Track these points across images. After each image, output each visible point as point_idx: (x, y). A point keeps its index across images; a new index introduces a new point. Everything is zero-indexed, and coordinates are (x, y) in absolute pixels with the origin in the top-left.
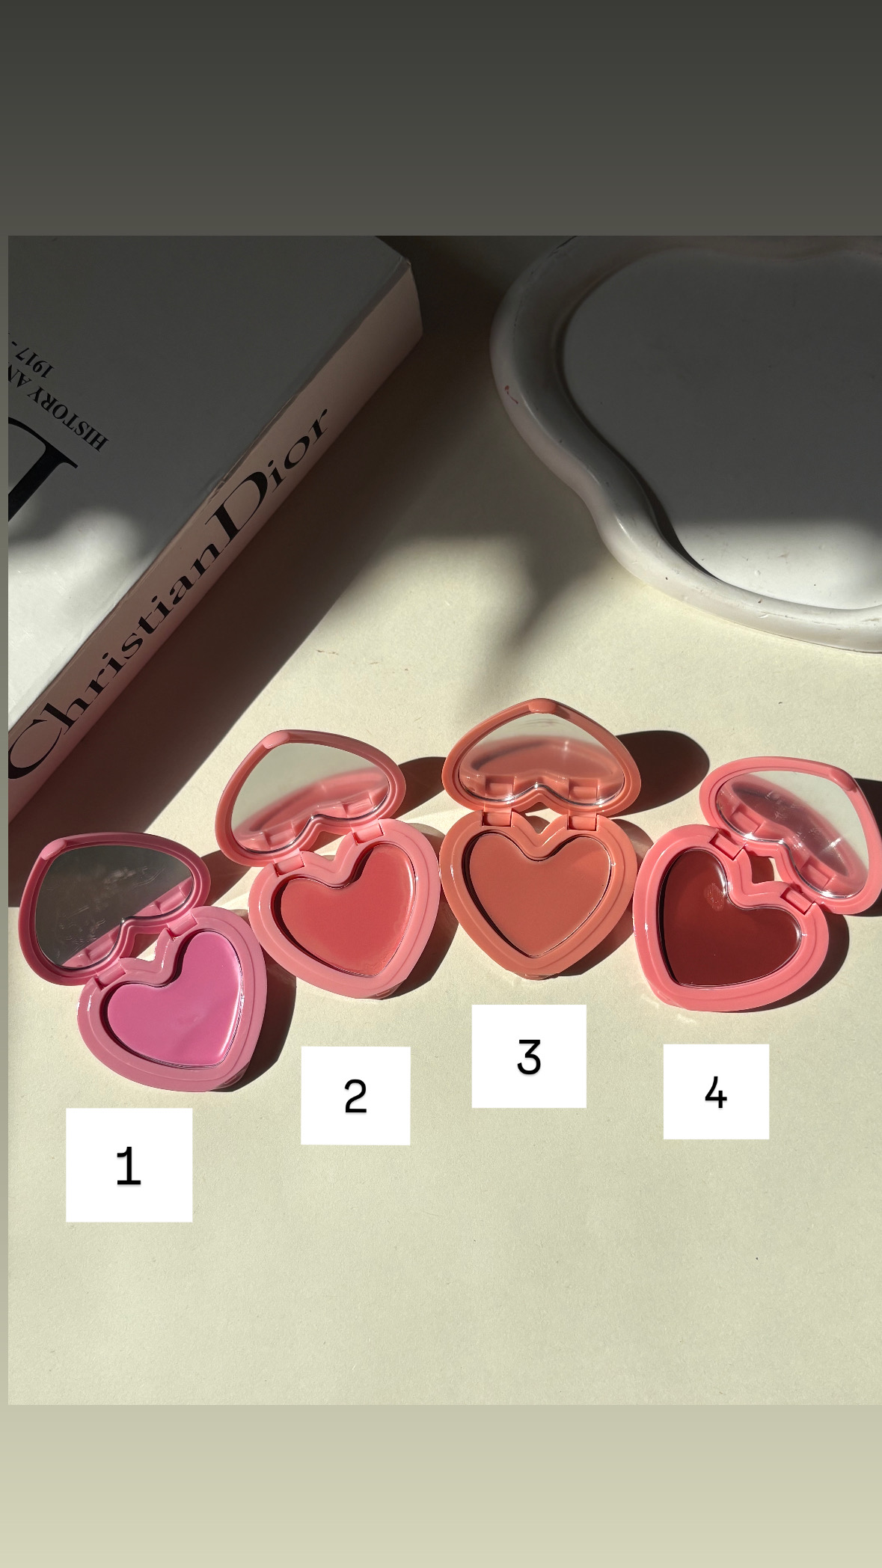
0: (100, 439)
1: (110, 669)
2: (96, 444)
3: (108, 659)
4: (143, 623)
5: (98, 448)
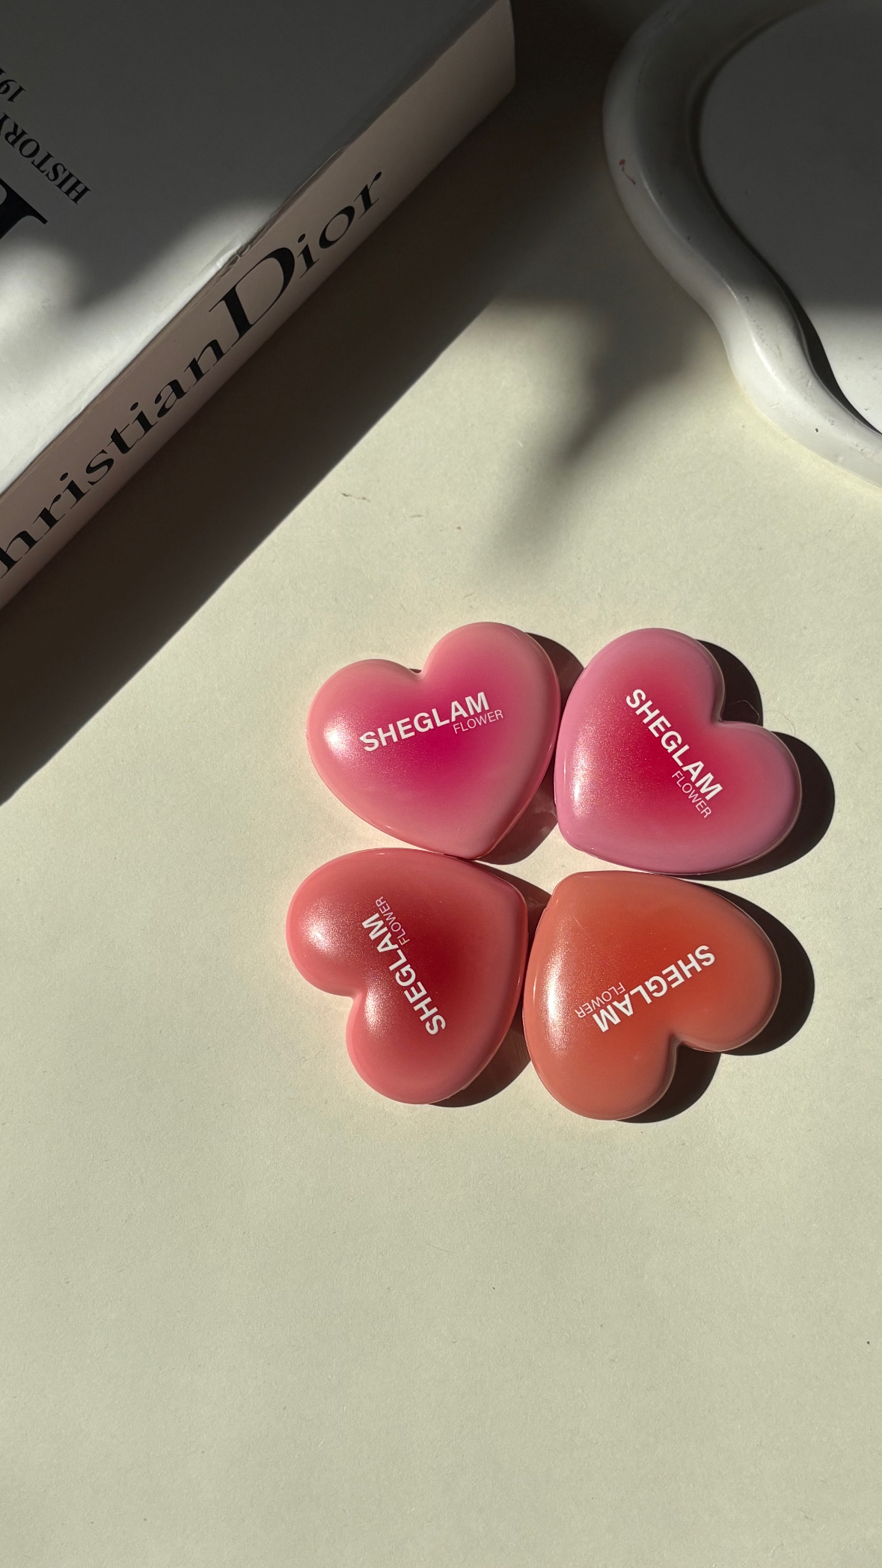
0: (80, 188)
1: (68, 497)
2: (74, 194)
3: (67, 482)
4: (116, 437)
5: (76, 200)
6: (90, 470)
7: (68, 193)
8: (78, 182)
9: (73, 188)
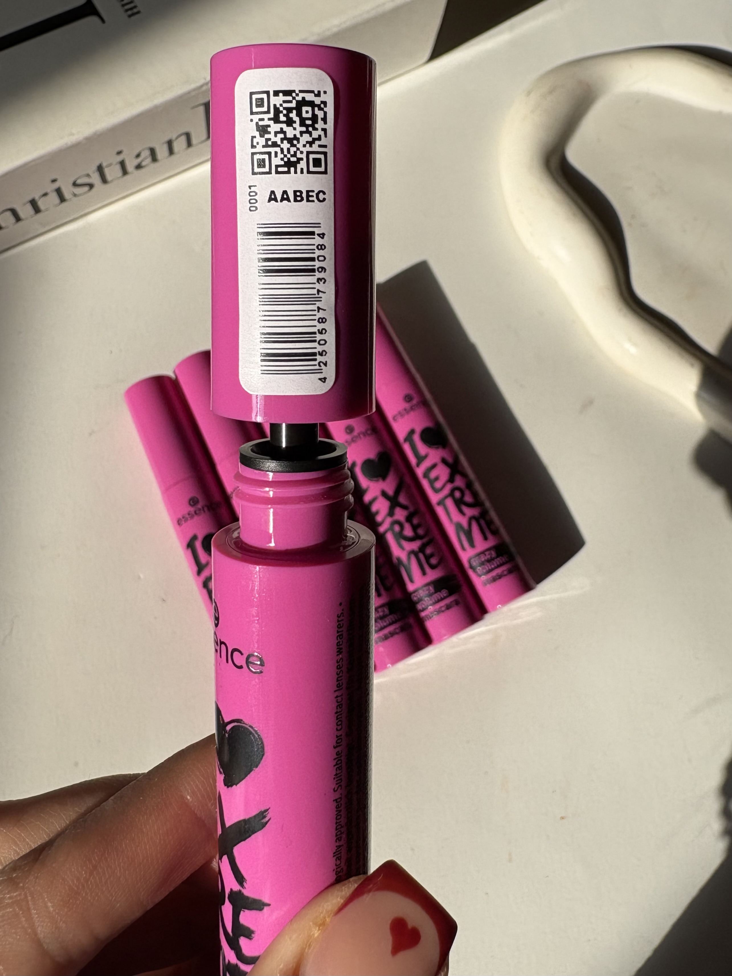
0: (135, 10)
1: (54, 198)
2: (130, 12)
3: (56, 185)
4: (100, 169)
5: (130, 16)
6: (75, 184)
7: (127, 10)
8: (135, 7)
9: (131, 9)
